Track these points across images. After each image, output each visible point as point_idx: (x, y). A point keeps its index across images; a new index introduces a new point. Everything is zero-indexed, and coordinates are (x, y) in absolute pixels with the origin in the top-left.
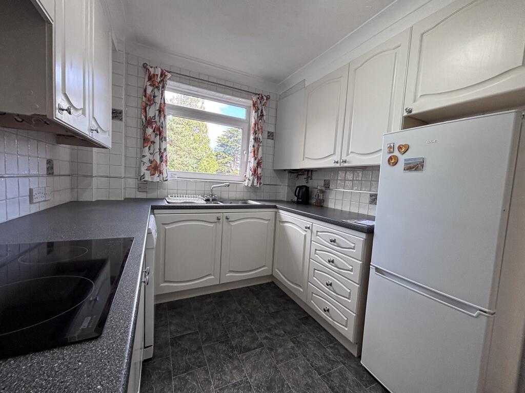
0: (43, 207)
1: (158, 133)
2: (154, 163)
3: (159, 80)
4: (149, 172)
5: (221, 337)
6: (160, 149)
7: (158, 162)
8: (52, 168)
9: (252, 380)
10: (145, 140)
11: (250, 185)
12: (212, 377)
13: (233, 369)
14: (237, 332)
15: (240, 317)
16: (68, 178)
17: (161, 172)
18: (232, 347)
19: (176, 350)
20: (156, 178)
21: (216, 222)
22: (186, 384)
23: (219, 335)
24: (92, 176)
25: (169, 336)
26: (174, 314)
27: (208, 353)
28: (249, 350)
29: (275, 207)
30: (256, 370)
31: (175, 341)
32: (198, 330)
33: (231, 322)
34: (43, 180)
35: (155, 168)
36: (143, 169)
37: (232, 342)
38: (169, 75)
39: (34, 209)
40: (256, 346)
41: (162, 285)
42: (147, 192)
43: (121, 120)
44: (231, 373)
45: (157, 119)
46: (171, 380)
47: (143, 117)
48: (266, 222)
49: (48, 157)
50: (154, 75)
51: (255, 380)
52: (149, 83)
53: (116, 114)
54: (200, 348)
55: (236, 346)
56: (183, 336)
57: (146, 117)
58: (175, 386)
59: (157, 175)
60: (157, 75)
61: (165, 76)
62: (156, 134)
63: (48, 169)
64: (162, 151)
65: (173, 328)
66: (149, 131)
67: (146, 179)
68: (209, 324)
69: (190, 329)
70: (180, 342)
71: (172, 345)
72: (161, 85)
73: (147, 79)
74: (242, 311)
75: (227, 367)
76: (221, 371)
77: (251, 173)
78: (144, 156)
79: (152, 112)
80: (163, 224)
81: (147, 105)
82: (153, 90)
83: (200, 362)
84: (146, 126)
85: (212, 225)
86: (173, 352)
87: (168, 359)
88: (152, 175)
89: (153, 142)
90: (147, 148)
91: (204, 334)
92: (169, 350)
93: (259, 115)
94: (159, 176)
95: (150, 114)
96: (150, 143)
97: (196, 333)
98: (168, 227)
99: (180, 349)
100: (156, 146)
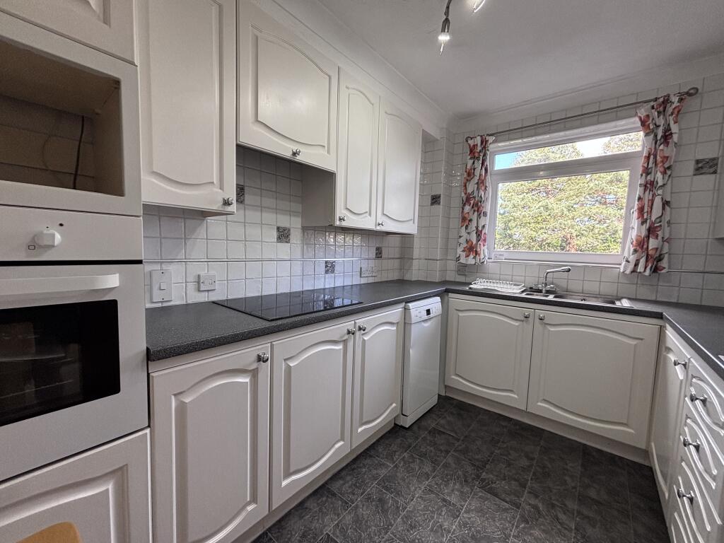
0: (371, 280)
1: (476, 209)
2: (470, 243)
3: (479, 148)
4: (464, 254)
5: (478, 460)
6: (477, 228)
7: (474, 242)
8: (380, 253)
9: (465, 515)
10: (465, 220)
11: (628, 272)
12: (434, 477)
13: (458, 490)
14: (502, 471)
15: (524, 462)
16: (398, 260)
17: (477, 253)
18: (478, 476)
19: (428, 438)
20: (471, 261)
21: (523, 321)
22: (412, 462)
23: (477, 457)
24: (412, 259)
25: (433, 425)
26: (455, 412)
27: (450, 460)
28: (496, 495)
29: (659, 316)
30: (480, 514)
31: (434, 432)
32: (462, 438)
33: (505, 458)
34: (372, 263)
35: (472, 249)
36: (459, 251)
37: (484, 473)
38: (491, 139)
39: (363, 281)
40: (508, 499)
41: (453, 377)
42: (465, 275)
43: (439, 204)
44: (453, 491)
45: (475, 194)
46: (406, 451)
47: (463, 195)
48: (634, 342)
49: (377, 246)
50: (474, 146)
51: (469, 518)
52: (469, 157)
53: (435, 200)
54: (447, 452)
55: (485, 479)
56: (444, 433)
57: (466, 194)
58: (404, 457)
59: (472, 257)
60: (477, 145)
61: (487, 141)
62: (474, 211)
63: (376, 254)
64: (480, 229)
65: (442, 422)
66: (467, 208)
67: (461, 261)
68: (479, 443)
69: (456, 433)
70: (437, 435)
71: (430, 432)
72: (482, 154)
73: (469, 152)
74: (536, 461)
75: (455, 484)
76: (445, 481)
77: (632, 249)
78: (460, 237)
79: (471, 187)
80: (457, 310)
81: (467, 180)
82: (474, 163)
83: (436, 460)
84: (464, 205)
85: (517, 324)
86: (424, 437)
87: (417, 438)
88: (467, 256)
89: (470, 220)
90: (464, 227)
91: (464, 446)
92: (424, 434)
93: (659, 137)
94: (474, 258)
95: (470, 190)
96: (467, 221)
97: (458, 440)
98: (461, 314)
99: (432, 439)
100: (474, 224)
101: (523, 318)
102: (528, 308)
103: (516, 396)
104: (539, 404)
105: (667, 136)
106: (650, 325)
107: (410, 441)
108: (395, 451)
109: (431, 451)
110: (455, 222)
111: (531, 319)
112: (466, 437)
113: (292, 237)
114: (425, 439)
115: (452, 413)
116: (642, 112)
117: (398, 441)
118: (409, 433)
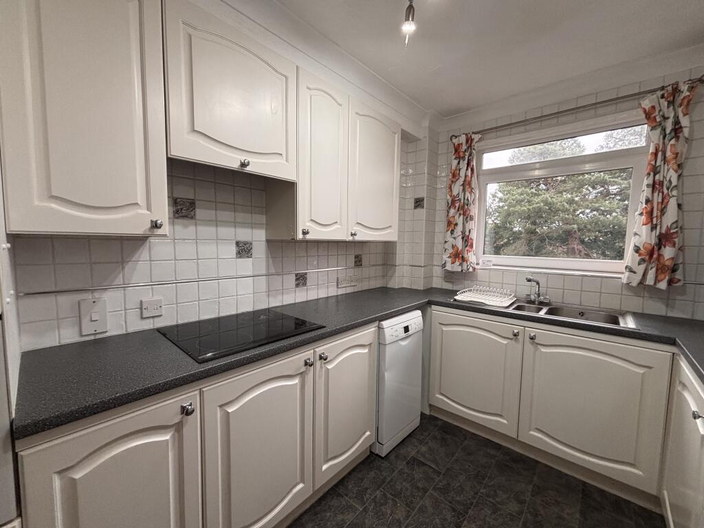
0: (349, 290)
1: (462, 212)
2: (456, 248)
3: (464, 147)
4: (450, 260)
5: (458, 502)
6: (463, 232)
7: (460, 248)
8: (360, 261)
10: (451, 225)
11: (634, 284)
14: (487, 519)
15: (513, 507)
16: (380, 267)
17: (463, 259)
19: (406, 471)
20: (457, 268)
21: (511, 339)
22: (383, 504)
23: (458, 498)
24: (395, 266)
25: (413, 453)
26: (438, 437)
27: (427, 502)
29: (672, 342)
31: (414, 462)
32: (443, 472)
33: (491, 500)
34: (351, 272)
35: (458, 256)
36: (445, 257)
37: (465, 522)
38: (476, 137)
39: (341, 292)
41: (437, 395)
42: (453, 283)
43: (423, 207)
45: (461, 196)
46: (378, 489)
47: (449, 197)
48: (641, 371)
49: (356, 254)
50: (459, 145)
52: (454, 157)
53: (418, 203)
54: (425, 490)
56: (424, 464)
57: (451, 196)
58: (375, 497)
59: (458, 264)
60: (462, 144)
61: (472, 140)
62: (460, 214)
63: (355, 262)
64: (467, 233)
65: (424, 449)
66: (452, 211)
67: (447, 268)
68: (462, 478)
69: (437, 466)
70: (416, 467)
71: (407, 463)
72: (467, 154)
73: (454, 152)
74: (527, 505)
77: (638, 258)
78: (446, 242)
79: (457, 189)
80: (440, 324)
81: (452, 182)
82: (459, 163)
83: (411, 502)
84: (450, 208)
85: (505, 342)
86: (402, 469)
87: (394, 471)
88: (453, 263)
89: (456, 224)
90: (449, 232)
91: (445, 482)
92: (401, 465)
93: (668, 131)
94: (461, 264)
95: (455, 193)
96: (453, 226)
97: (439, 473)
98: (445, 329)
99: (410, 472)
100: (459, 229)
101: (512, 336)
102: (517, 326)
103: (505, 422)
104: (531, 432)
105: (677, 129)
106: (661, 353)
107: (384, 474)
108: (367, 489)
109: (407, 489)
110: (441, 226)
111: (520, 337)
112: (448, 469)
113: (254, 251)
114: (401, 472)
115: (435, 438)
116: (646, 103)
117: (372, 474)
118: (385, 464)
